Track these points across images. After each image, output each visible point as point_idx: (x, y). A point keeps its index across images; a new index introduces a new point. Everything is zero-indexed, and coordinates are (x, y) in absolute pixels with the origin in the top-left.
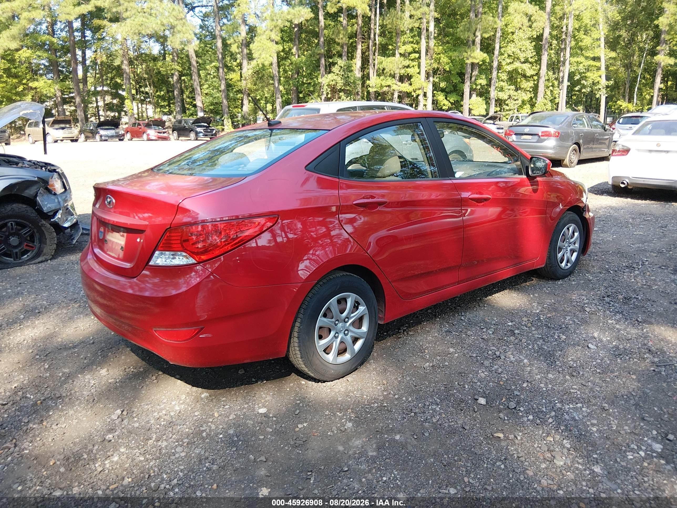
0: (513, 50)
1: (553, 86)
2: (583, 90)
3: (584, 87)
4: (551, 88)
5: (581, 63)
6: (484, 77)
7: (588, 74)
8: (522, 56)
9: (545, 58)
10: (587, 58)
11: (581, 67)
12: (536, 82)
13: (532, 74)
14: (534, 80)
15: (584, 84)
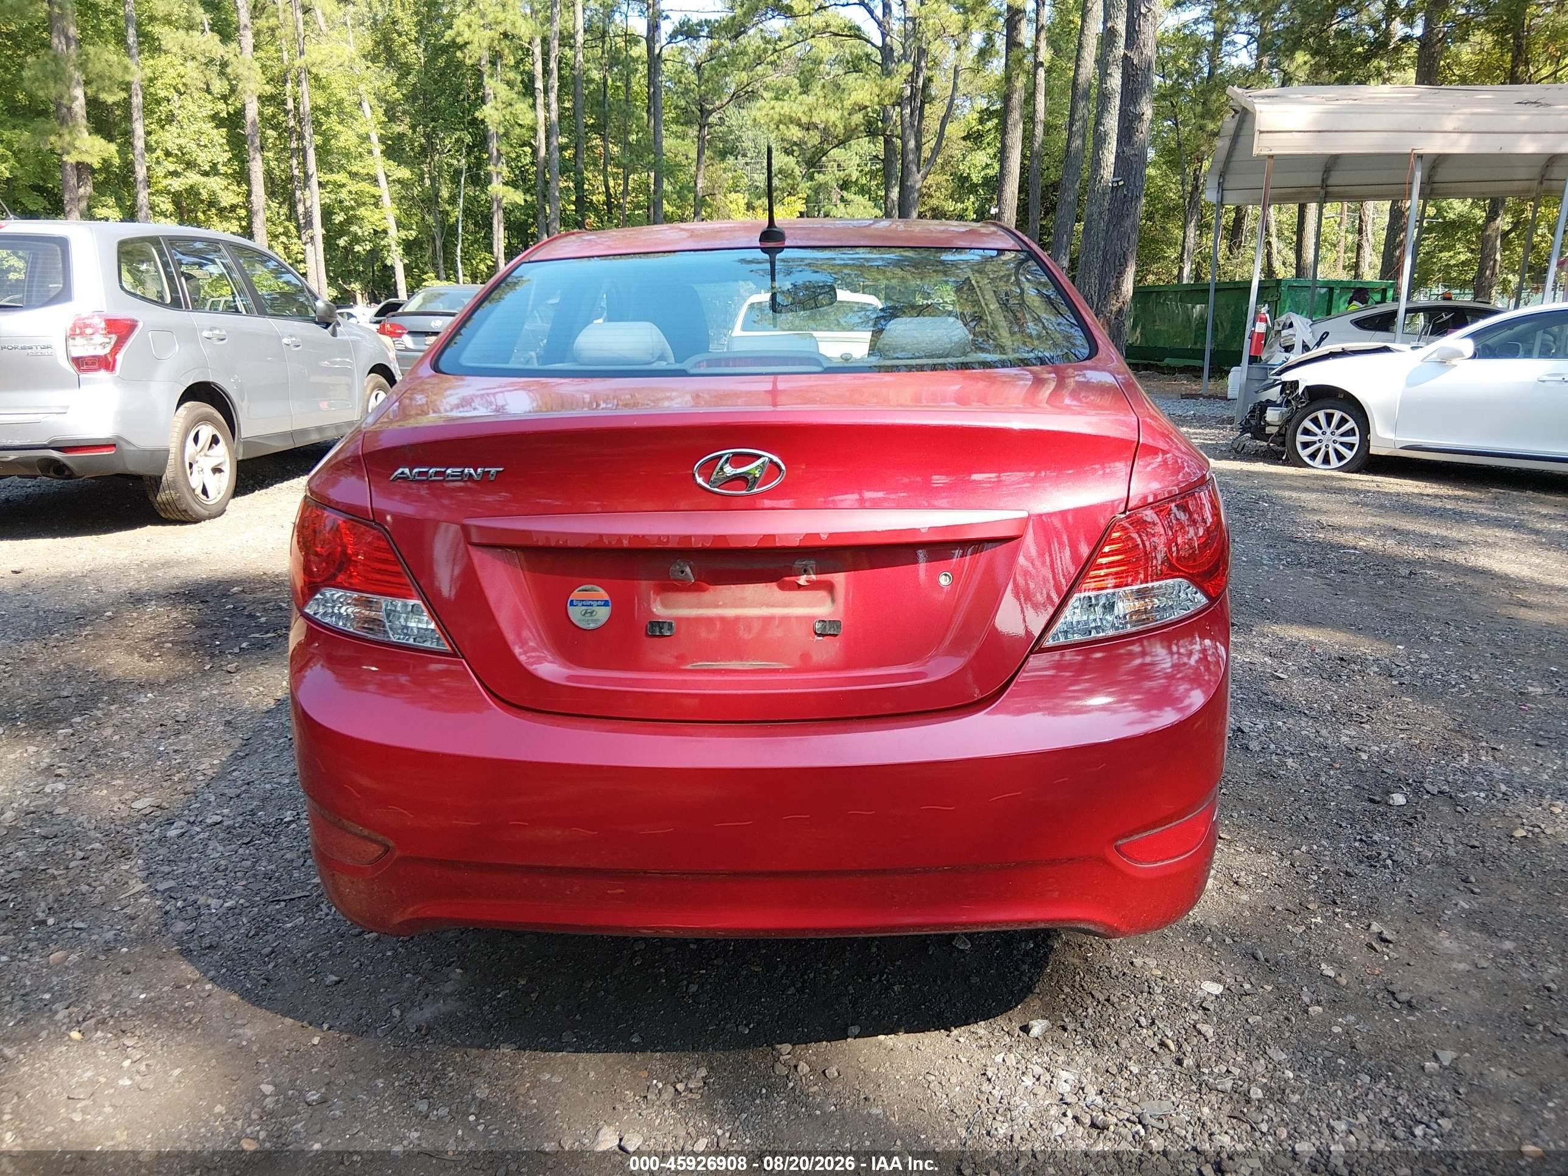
0: (178, 141)
1: (286, 233)
2: (357, 248)
3: (356, 239)
4: (283, 239)
5: (344, 185)
6: (111, 201)
7: (362, 212)
8: (203, 159)
9: (257, 170)
10: (353, 175)
11: (343, 194)
12: (244, 223)
13: (235, 202)
14: (240, 219)
15: (356, 234)
